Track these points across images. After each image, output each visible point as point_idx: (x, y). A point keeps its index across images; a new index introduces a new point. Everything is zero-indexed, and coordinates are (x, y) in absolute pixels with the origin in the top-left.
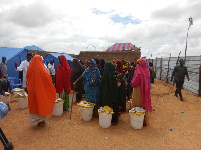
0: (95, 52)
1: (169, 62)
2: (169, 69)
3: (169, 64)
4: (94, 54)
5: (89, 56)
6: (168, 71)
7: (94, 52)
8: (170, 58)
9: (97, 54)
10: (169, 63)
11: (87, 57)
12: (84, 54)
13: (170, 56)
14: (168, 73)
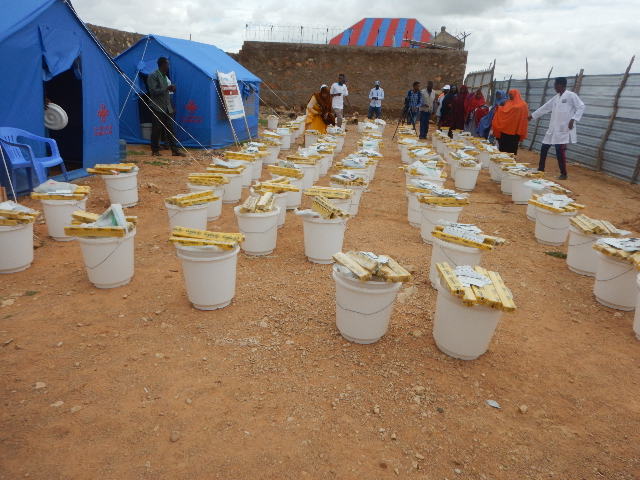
0: (301, 45)
1: (620, 91)
2: (614, 117)
3: (621, 99)
4: (296, 54)
5: (276, 59)
6: (612, 125)
7: (295, 45)
8: (627, 75)
9: (306, 55)
10: (618, 96)
11: (270, 64)
12: (261, 52)
13: (629, 69)
14: (608, 133)
